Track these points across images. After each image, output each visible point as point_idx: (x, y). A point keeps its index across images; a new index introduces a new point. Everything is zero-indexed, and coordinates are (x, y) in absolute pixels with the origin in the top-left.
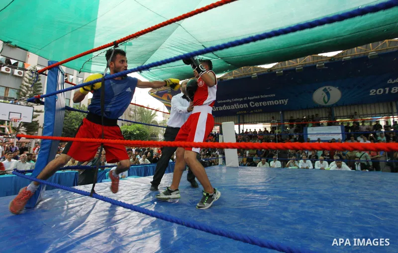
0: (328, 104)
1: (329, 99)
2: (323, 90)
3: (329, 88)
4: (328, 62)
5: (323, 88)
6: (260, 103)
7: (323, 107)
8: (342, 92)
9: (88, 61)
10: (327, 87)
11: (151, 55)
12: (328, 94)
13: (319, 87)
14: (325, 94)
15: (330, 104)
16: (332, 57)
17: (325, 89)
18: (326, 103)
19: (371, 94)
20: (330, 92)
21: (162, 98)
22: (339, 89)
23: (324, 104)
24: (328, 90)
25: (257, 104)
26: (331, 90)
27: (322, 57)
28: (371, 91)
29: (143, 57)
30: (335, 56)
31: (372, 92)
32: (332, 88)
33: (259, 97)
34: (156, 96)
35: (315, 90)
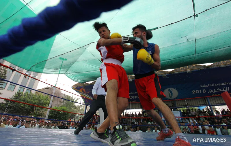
1: (172, 95)
2: (168, 90)
3: (171, 89)
4: (168, 74)
6: (135, 97)
7: (169, 100)
8: (178, 91)
9: (34, 65)
10: (170, 88)
11: (72, 65)
14: (169, 92)
16: (170, 72)
17: (169, 89)
18: (171, 97)
19: (193, 93)
21: (79, 91)
22: (176, 90)
24: (171, 90)
25: (133, 97)
26: (172, 90)
27: (165, 72)
29: (68, 66)
30: (171, 71)
31: (194, 92)
32: (173, 89)
33: (134, 93)
34: (75, 89)
35: (164, 90)
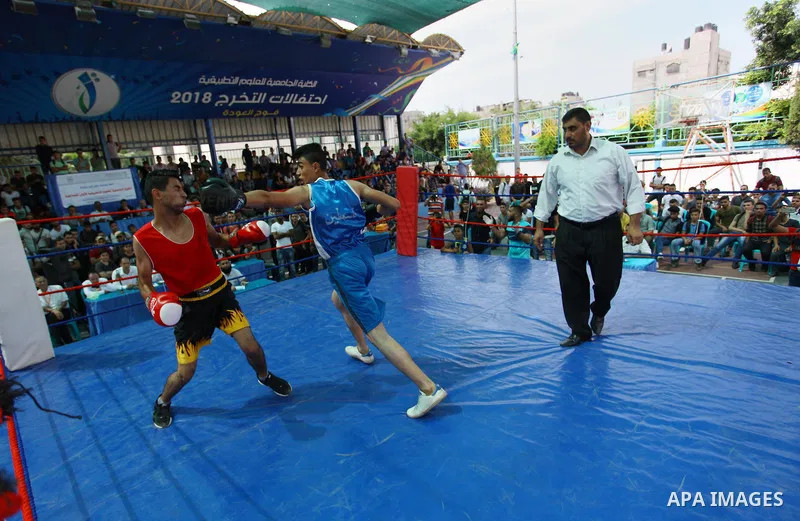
0: (90, 114)
1: (92, 102)
2: (81, 78)
3: (94, 75)
5: (80, 72)
7: (78, 120)
8: (122, 88)
10: (90, 72)
12: (91, 88)
13: (71, 68)
14: (83, 88)
15: (95, 114)
17: (86, 74)
18: (85, 110)
19: (173, 101)
20: (96, 84)
23: (80, 113)
24: (93, 79)
26: (98, 80)
28: (173, 95)
31: (176, 97)
32: (100, 75)
35: (58, 74)
